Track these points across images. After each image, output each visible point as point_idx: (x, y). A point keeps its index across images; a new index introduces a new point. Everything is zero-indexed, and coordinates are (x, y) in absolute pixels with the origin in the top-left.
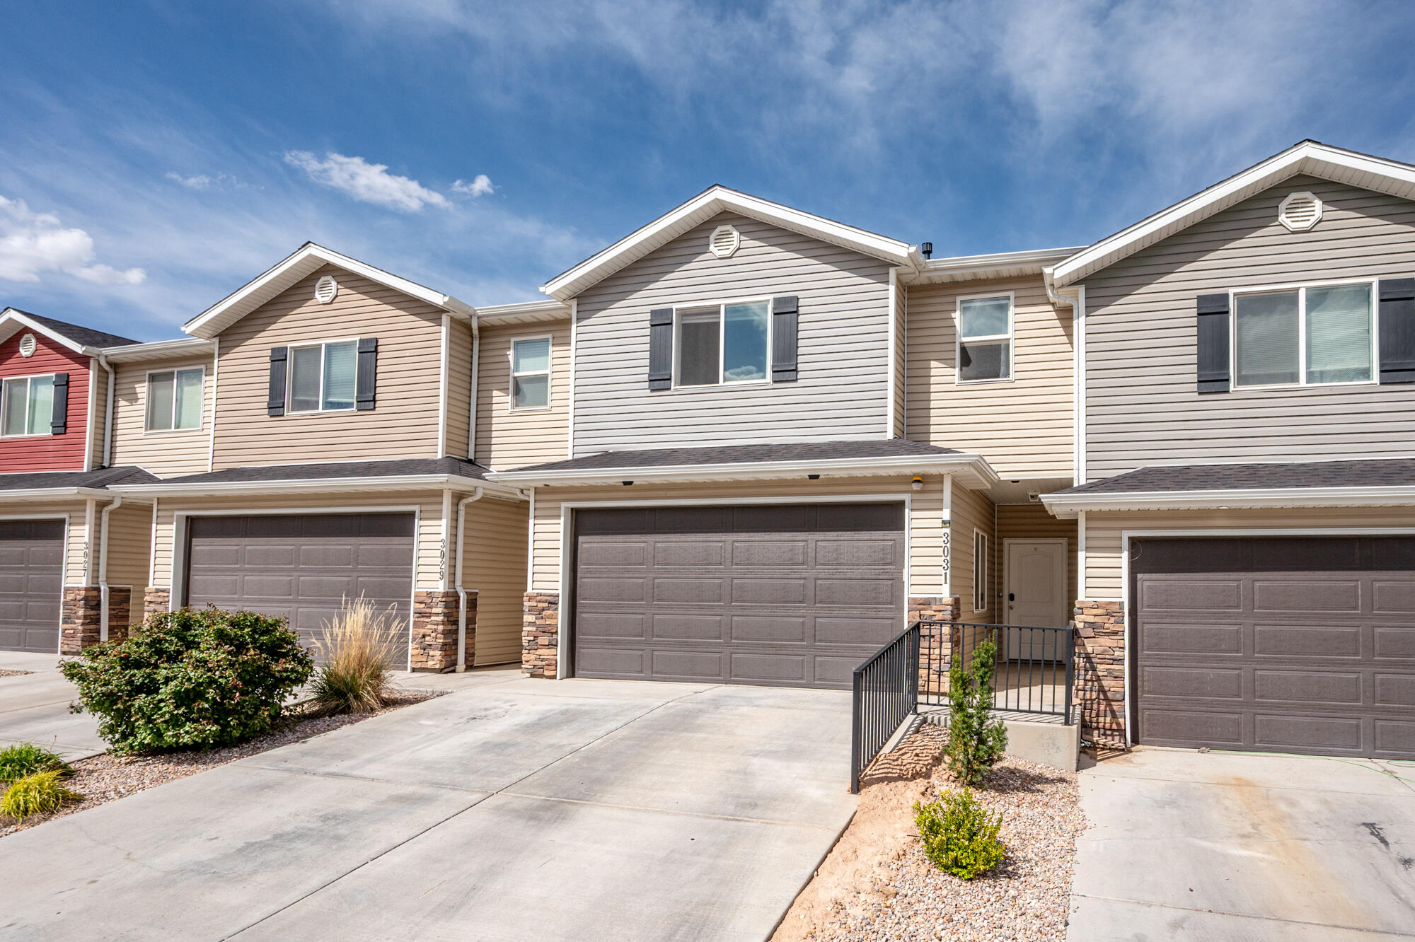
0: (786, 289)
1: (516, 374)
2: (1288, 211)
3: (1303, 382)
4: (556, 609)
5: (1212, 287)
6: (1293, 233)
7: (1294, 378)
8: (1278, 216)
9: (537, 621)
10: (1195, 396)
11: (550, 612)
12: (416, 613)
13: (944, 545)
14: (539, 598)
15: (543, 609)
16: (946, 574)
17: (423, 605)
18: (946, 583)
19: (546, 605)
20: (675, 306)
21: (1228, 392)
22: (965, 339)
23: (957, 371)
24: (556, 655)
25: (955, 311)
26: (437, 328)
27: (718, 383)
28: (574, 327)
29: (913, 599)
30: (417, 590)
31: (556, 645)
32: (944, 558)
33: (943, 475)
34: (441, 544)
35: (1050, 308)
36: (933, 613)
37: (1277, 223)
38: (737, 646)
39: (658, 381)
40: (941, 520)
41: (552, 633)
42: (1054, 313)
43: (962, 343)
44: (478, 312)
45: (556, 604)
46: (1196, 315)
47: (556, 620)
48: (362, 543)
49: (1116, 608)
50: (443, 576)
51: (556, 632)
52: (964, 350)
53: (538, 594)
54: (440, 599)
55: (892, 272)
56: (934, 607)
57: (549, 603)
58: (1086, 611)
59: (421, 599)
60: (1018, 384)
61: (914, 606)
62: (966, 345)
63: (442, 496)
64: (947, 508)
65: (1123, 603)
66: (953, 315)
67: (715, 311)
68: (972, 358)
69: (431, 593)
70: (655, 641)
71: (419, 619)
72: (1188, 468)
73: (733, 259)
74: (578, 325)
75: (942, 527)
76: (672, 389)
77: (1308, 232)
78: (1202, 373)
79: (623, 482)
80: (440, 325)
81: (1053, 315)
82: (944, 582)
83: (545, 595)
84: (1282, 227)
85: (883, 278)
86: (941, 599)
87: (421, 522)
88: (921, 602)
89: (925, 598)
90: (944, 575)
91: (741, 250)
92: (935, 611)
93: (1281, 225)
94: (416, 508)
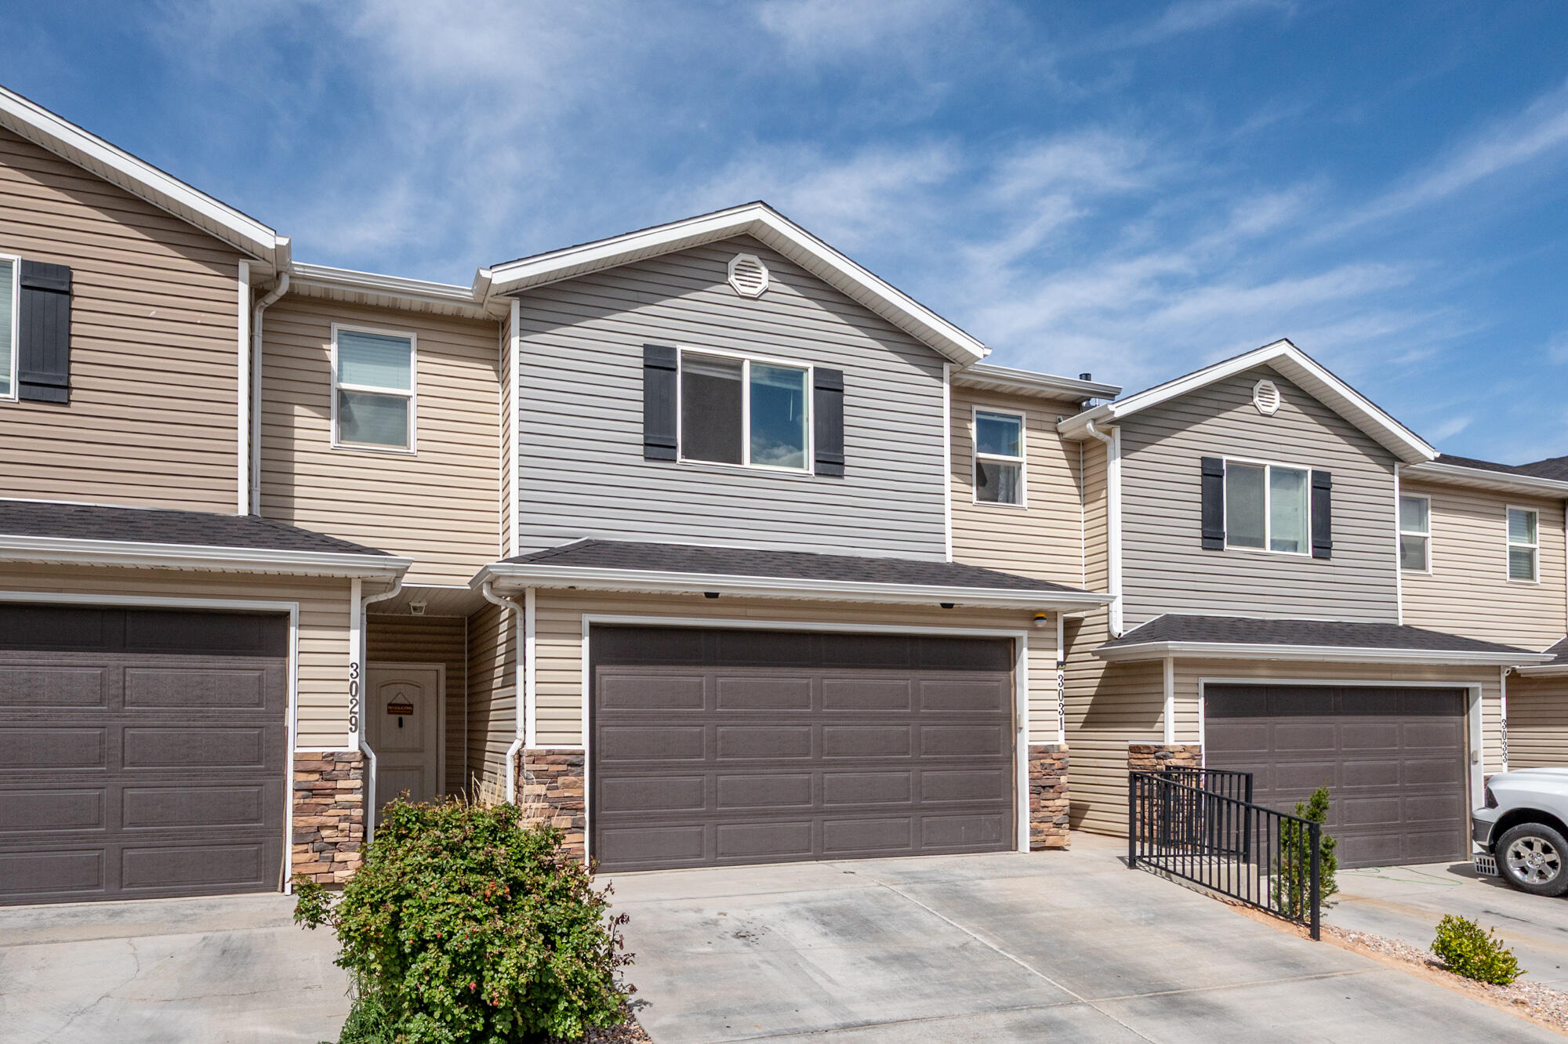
0: (832, 359)
1: (344, 386)
2: (1261, 395)
3: (1268, 550)
4: (582, 774)
5: (1212, 451)
6: (1262, 415)
7: (1261, 544)
8: (1252, 397)
9: (548, 792)
10: (1199, 550)
11: (571, 778)
12: (297, 790)
13: (1059, 688)
14: (551, 758)
15: (560, 774)
16: (1061, 719)
17: (316, 776)
18: (1061, 729)
19: (564, 767)
20: (680, 347)
21: (1222, 550)
22: (981, 455)
23: (974, 489)
24: (583, 842)
25: (971, 421)
26: (228, 282)
27: (740, 463)
28: (515, 343)
29: (1035, 747)
30: (298, 750)
31: (583, 828)
32: (1059, 702)
33: (1056, 613)
34: (351, 670)
35: (1056, 437)
36: (1052, 762)
37: (1252, 404)
38: (831, 812)
39: (657, 447)
40: (1056, 661)
41: (577, 810)
42: (1059, 443)
43: (978, 459)
44: (296, 269)
45: (580, 765)
46: (1200, 474)
47: (580, 791)
48: (134, 663)
49: (1196, 751)
50: (355, 725)
51: (583, 810)
52: (979, 465)
53: (549, 751)
54: (353, 765)
55: (947, 367)
56: (1055, 756)
57: (568, 765)
58: (1177, 755)
59: (312, 766)
60: (1031, 513)
61: (1035, 755)
62: (981, 461)
63: (349, 589)
64: (1060, 649)
65: (1201, 746)
66: (969, 425)
67: (737, 366)
68: (988, 479)
69: (332, 754)
70: (720, 811)
71: (307, 801)
72: (1202, 618)
73: (759, 302)
74: (523, 339)
75: (1056, 670)
76: (678, 462)
77: (1270, 416)
78: (1206, 529)
79: (706, 593)
80: (237, 279)
81: (1058, 445)
82: (1059, 727)
83: (561, 753)
84: (1254, 408)
85: (937, 373)
86: (1058, 746)
87: (301, 631)
88: (1041, 750)
89: (1046, 746)
90: (1059, 721)
91: (769, 293)
92: (1054, 759)
93: (1255, 406)
94: (293, 607)
